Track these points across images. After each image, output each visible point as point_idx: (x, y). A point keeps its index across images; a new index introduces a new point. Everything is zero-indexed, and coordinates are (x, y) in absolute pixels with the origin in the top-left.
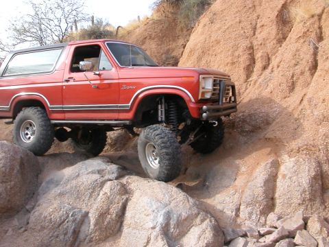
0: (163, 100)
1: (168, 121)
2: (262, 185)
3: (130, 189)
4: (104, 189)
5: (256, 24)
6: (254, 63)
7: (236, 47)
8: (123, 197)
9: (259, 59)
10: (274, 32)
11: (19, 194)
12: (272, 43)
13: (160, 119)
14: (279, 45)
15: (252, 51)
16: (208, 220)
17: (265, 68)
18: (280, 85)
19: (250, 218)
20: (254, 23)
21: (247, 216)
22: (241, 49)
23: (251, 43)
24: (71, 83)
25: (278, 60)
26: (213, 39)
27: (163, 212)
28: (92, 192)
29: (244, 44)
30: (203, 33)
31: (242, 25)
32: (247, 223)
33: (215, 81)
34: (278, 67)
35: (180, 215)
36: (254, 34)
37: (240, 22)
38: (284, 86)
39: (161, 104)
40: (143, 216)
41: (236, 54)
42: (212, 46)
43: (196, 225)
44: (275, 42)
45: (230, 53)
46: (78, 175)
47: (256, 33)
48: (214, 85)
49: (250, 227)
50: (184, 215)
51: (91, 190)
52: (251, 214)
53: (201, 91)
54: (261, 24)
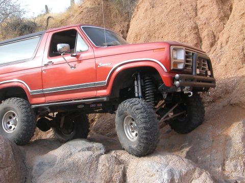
0: (139, 76)
1: (144, 96)
2: (241, 141)
3: (122, 160)
4: (100, 162)
5: (196, 5)
6: (201, 41)
7: (181, 29)
8: (121, 166)
9: (206, 37)
10: (216, 11)
11: (16, 179)
12: (215, 22)
13: (136, 95)
14: (222, 23)
15: (197, 30)
16: (204, 173)
17: (212, 45)
18: (233, 58)
19: (235, 170)
20: (194, 4)
21: (233, 168)
22: (187, 30)
23: (195, 23)
24: (50, 67)
25: (225, 36)
26: (157, 22)
27: (165, 170)
28: (91, 166)
29: (189, 24)
30: (145, 18)
31: (183, 7)
32: (234, 174)
33: (187, 53)
34: (227, 42)
35: (181, 171)
36: (196, 15)
37: (181, 5)
38: (237, 59)
39: (137, 80)
40: (146, 177)
41: (183, 34)
42: (158, 29)
43: (196, 179)
44: (218, 20)
45: (176, 34)
46: (71, 154)
47: (198, 14)
48: (186, 57)
49: (238, 177)
50: (184, 171)
51: (89, 165)
52: (236, 166)
53: (173, 61)
54: (202, 5)
